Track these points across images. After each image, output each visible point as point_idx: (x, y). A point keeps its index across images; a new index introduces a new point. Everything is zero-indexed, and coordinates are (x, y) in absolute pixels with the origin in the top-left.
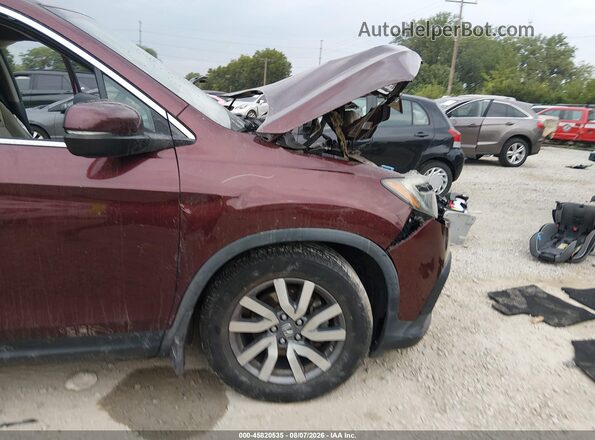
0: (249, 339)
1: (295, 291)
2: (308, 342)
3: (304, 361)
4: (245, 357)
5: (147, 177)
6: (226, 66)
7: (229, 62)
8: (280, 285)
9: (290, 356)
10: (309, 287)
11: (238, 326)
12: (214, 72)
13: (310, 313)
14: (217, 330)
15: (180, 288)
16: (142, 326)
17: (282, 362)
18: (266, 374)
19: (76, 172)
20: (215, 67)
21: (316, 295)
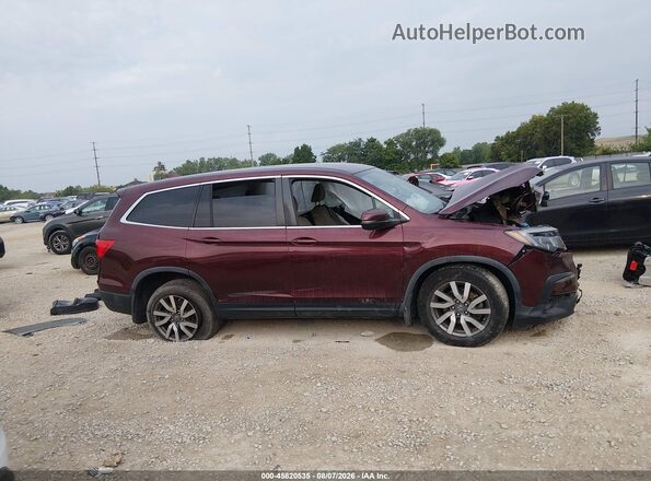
0: (441, 312)
1: (461, 288)
2: (472, 315)
3: (470, 325)
4: (439, 321)
5: (390, 237)
6: (515, 130)
7: (519, 125)
8: (453, 285)
9: (462, 322)
10: (468, 286)
11: (434, 305)
12: (502, 139)
13: (470, 299)
14: (425, 306)
15: (405, 283)
16: (391, 300)
17: (458, 326)
18: (450, 330)
19: (365, 237)
20: (502, 134)
21: (472, 289)
